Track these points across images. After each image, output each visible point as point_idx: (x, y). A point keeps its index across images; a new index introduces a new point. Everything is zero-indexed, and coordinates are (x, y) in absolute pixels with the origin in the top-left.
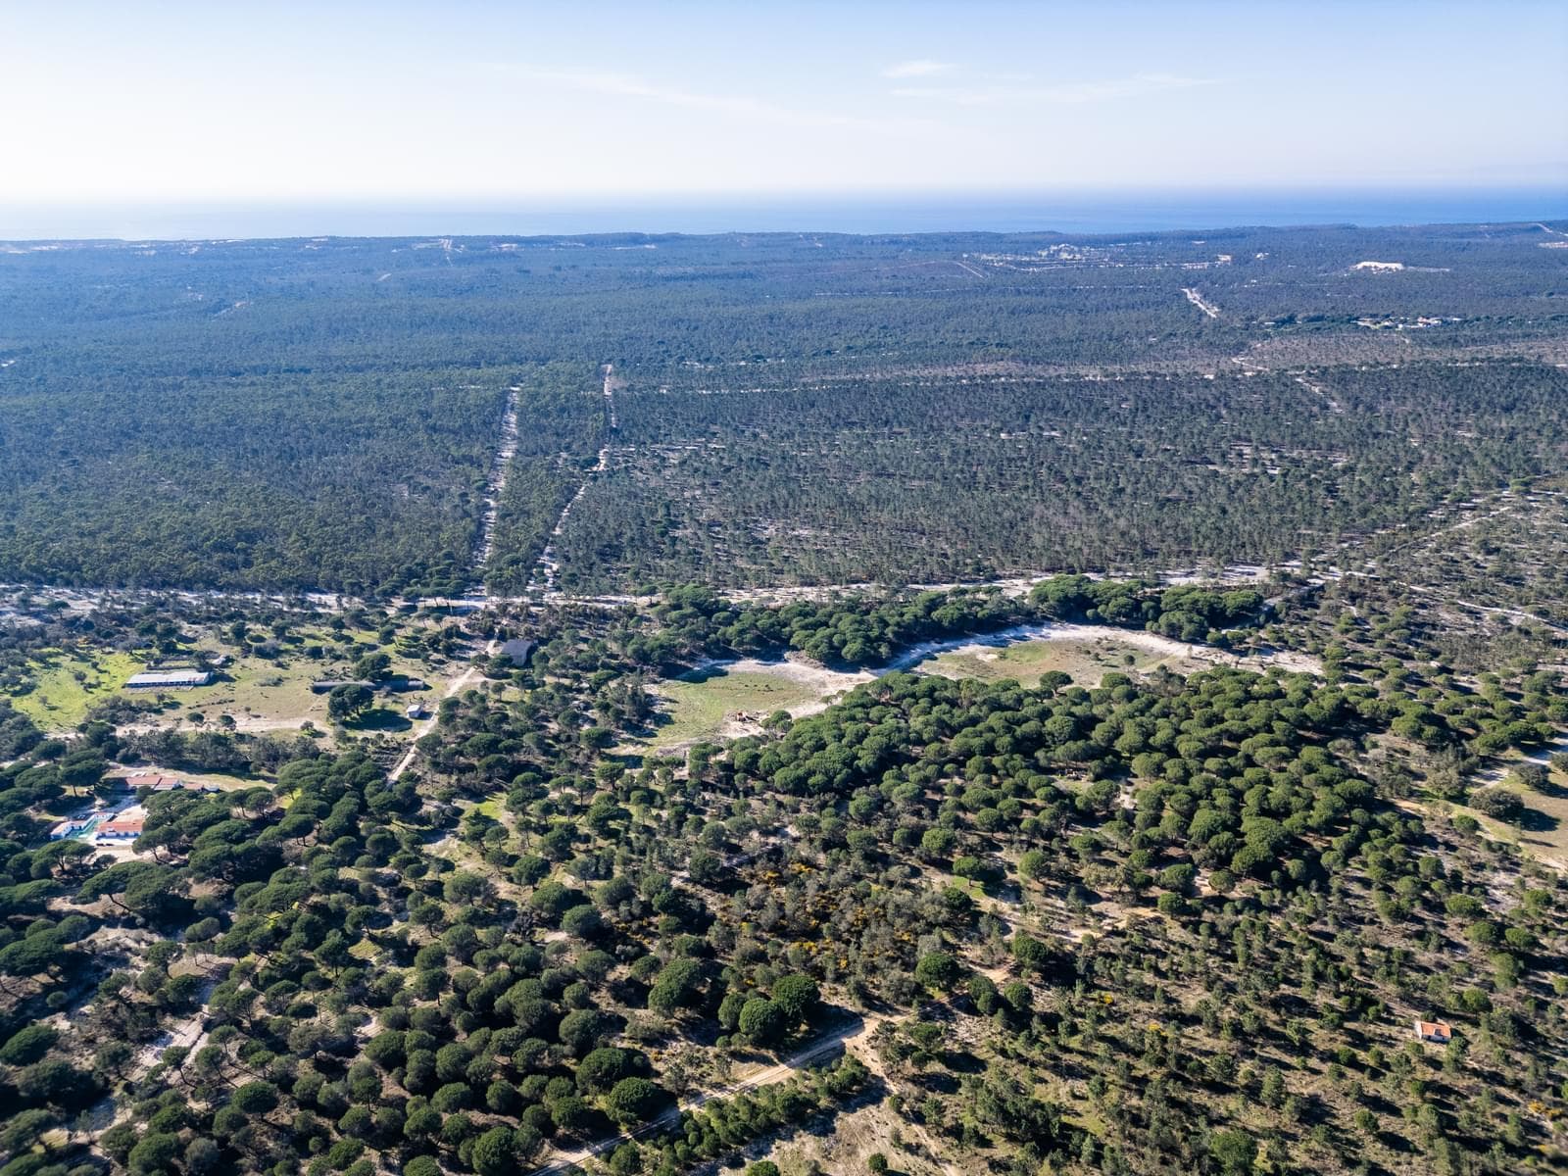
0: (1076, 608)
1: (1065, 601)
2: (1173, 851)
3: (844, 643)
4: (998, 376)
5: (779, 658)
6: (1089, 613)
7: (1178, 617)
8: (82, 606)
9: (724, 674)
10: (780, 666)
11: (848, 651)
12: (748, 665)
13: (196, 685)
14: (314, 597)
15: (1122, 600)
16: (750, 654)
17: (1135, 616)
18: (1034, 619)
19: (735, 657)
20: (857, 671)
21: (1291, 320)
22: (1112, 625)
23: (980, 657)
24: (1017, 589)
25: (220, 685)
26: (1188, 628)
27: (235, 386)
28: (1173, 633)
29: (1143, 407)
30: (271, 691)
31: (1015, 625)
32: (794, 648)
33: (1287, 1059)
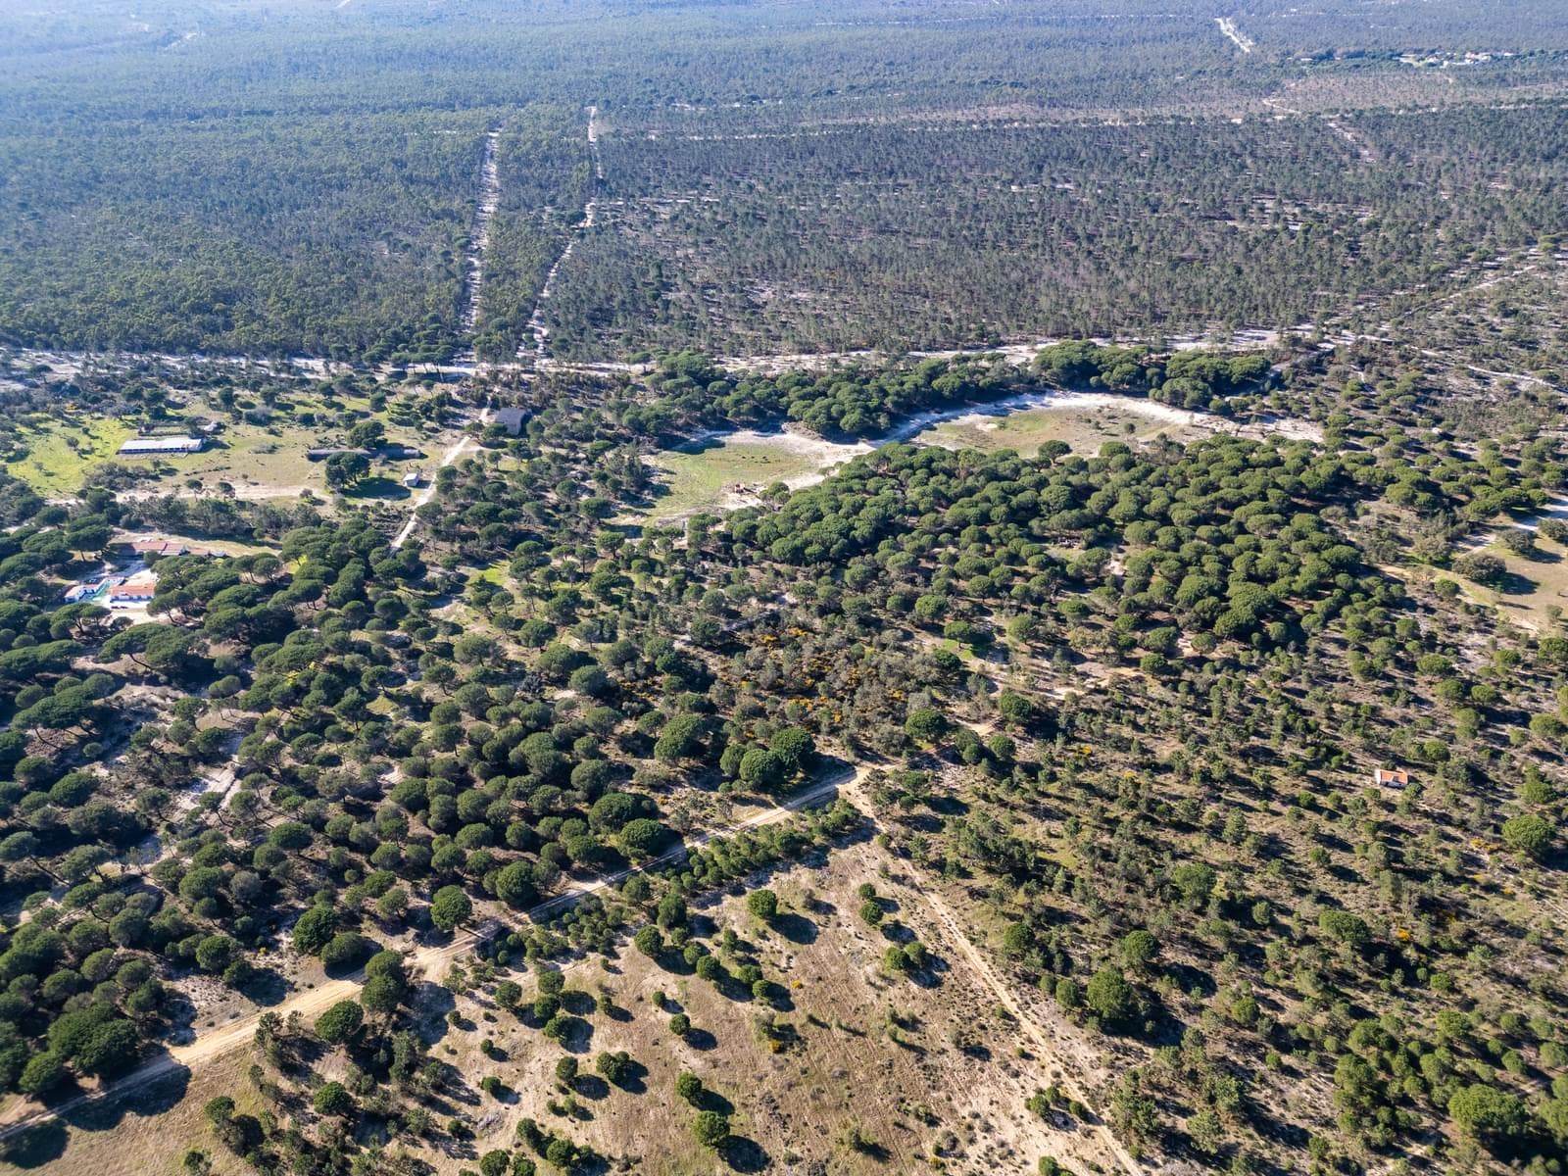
0: (1080, 376)
1: (1069, 367)
2: (1158, 615)
3: (843, 413)
4: (1012, 121)
5: (777, 429)
6: (1093, 380)
7: (1182, 384)
8: (66, 370)
9: (721, 445)
10: (777, 437)
11: (847, 422)
12: (745, 437)
13: (191, 452)
14: (300, 362)
15: (1127, 367)
16: (747, 425)
17: (1138, 384)
18: (1035, 386)
19: (731, 428)
20: (855, 442)
21: (1329, 55)
22: (1115, 392)
23: (980, 427)
24: (1021, 355)
25: (214, 452)
26: (1192, 395)
27: (196, 131)
28: (1176, 401)
29: (1164, 155)
30: (267, 458)
31: (1017, 394)
32: (792, 419)
33: (1250, 802)
